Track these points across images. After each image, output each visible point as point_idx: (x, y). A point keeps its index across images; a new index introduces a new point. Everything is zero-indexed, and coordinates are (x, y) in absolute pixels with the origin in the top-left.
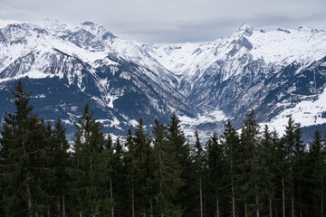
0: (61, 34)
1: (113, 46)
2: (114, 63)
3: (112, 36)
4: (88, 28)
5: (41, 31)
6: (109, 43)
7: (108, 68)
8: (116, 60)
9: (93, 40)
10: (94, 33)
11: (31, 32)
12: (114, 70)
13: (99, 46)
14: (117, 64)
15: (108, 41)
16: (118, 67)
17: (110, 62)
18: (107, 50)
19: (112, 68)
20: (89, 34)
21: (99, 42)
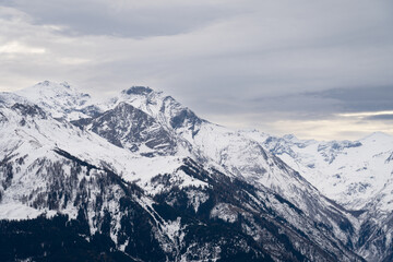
0: (75, 116)
1: (196, 142)
2: (197, 183)
3: (195, 120)
4: (138, 102)
5: (30, 110)
6: (188, 136)
7: (182, 195)
8: (202, 176)
9: (150, 129)
10: (153, 111)
11: (7, 111)
12: (197, 200)
13: (163, 142)
14: (203, 184)
15: (185, 132)
16: (207, 191)
17: (188, 181)
18: (183, 153)
19: (192, 194)
20: (140, 115)
21: (163, 133)
